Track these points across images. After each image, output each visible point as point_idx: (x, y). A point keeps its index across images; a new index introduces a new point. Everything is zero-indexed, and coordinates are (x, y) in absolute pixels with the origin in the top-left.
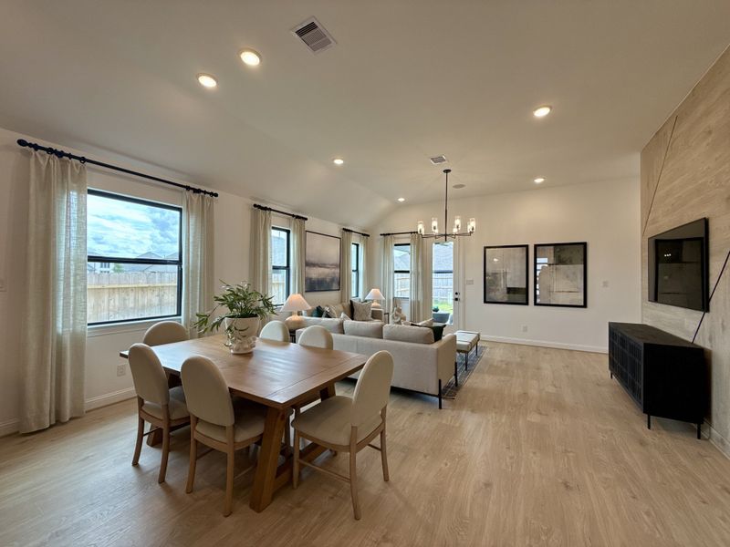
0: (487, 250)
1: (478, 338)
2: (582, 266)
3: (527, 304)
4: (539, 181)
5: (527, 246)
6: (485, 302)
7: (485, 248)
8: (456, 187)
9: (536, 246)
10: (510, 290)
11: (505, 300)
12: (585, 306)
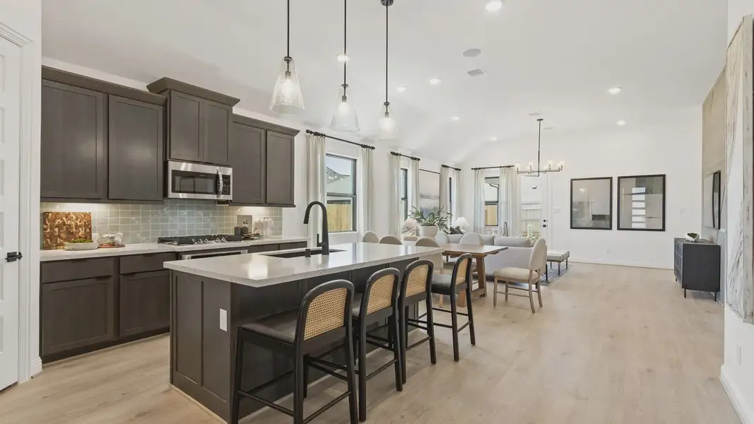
0: (574, 182)
1: (568, 255)
2: (662, 195)
3: (611, 229)
4: (621, 123)
5: (611, 178)
6: (572, 228)
7: (572, 180)
8: (546, 129)
9: (619, 178)
10: (595, 217)
11: (591, 225)
12: (663, 230)
